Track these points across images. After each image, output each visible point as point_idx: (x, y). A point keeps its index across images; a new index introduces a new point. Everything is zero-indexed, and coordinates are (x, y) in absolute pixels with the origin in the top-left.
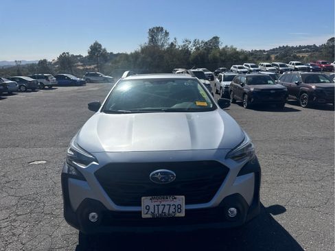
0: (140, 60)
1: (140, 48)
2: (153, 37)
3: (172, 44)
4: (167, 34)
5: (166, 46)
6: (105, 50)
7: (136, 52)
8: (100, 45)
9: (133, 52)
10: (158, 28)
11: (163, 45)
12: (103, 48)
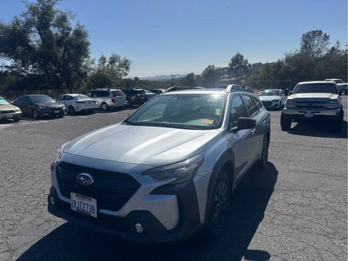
0: (282, 70)
1: (284, 57)
2: (306, 42)
3: (333, 49)
4: (326, 37)
5: (324, 53)
6: (246, 61)
7: (279, 61)
8: (242, 57)
9: (276, 61)
10: (314, 33)
11: (319, 51)
12: (245, 59)
